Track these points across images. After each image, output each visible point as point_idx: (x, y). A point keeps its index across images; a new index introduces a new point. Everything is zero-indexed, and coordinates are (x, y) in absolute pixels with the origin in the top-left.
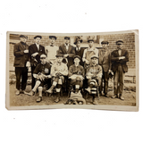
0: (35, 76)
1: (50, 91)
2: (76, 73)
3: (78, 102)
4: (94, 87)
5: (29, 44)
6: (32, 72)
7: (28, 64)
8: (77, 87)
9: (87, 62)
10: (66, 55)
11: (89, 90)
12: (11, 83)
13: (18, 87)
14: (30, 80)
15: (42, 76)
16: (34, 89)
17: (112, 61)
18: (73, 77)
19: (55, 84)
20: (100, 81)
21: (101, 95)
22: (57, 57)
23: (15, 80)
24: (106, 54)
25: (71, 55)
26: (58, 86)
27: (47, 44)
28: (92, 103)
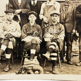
2: (31, 34)
3: (34, 71)
4: (54, 51)
8: (33, 51)
9: (46, 20)
10: (18, 11)
11: (47, 55)
17: (77, 18)
18: (28, 39)
20: (62, 44)
21: (63, 62)
22: (6, 12)
24: (70, 9)
25: (24, 11)
26: (8, 51)
28: (52, 72)
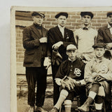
0: (58, 81)
1: (84, 108)
5: (48, 27)
6: (54, 76)
7: (47, 62)
12: (20, 95)
13: (31, 102)
14: (50, 90)
15: (70, 82)
16: (58, 105)
19: (92, 95)
23: (25, 89)
27: (78, 26)
